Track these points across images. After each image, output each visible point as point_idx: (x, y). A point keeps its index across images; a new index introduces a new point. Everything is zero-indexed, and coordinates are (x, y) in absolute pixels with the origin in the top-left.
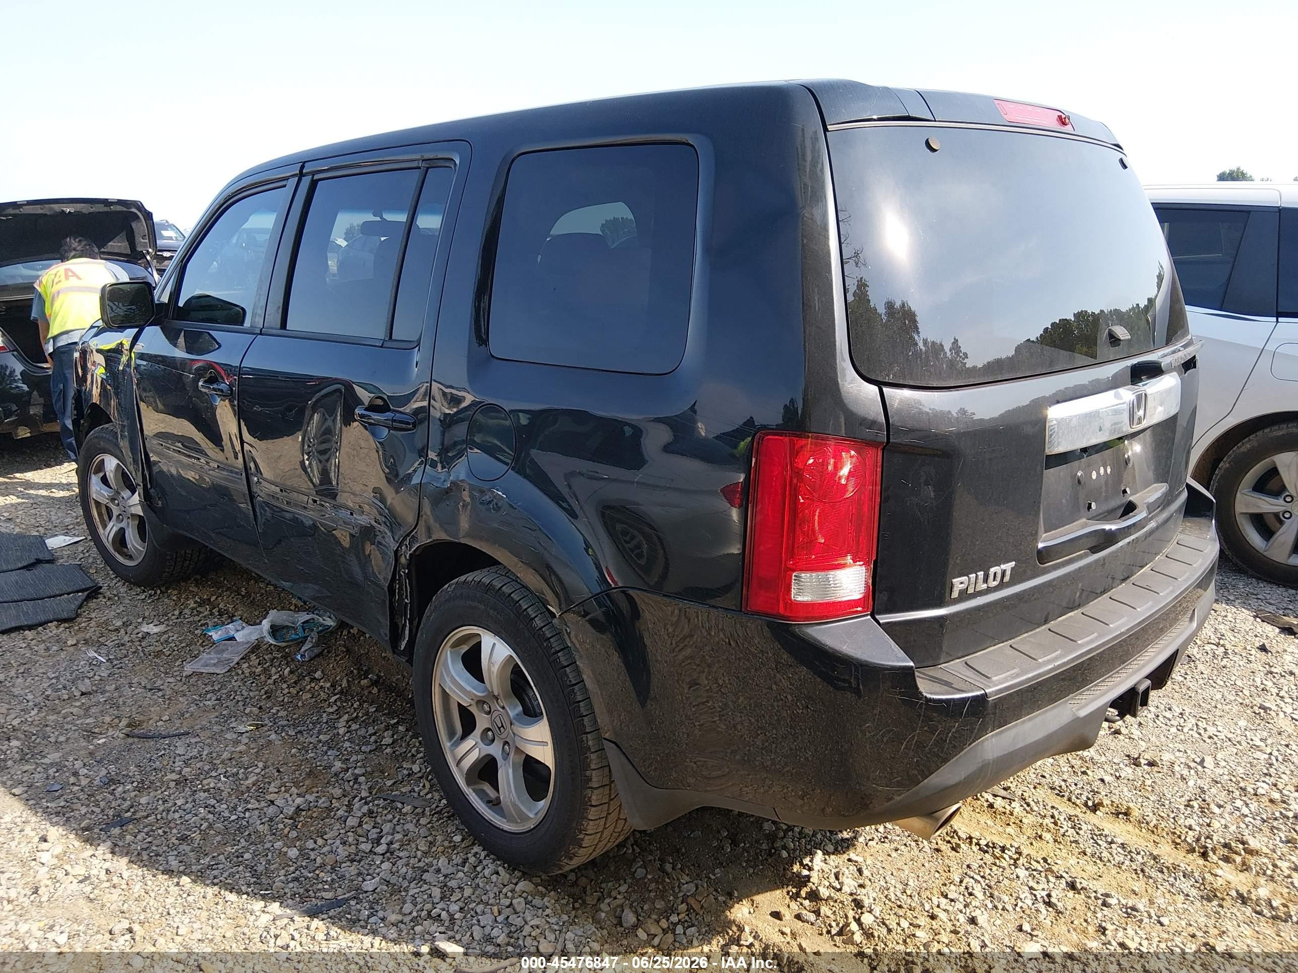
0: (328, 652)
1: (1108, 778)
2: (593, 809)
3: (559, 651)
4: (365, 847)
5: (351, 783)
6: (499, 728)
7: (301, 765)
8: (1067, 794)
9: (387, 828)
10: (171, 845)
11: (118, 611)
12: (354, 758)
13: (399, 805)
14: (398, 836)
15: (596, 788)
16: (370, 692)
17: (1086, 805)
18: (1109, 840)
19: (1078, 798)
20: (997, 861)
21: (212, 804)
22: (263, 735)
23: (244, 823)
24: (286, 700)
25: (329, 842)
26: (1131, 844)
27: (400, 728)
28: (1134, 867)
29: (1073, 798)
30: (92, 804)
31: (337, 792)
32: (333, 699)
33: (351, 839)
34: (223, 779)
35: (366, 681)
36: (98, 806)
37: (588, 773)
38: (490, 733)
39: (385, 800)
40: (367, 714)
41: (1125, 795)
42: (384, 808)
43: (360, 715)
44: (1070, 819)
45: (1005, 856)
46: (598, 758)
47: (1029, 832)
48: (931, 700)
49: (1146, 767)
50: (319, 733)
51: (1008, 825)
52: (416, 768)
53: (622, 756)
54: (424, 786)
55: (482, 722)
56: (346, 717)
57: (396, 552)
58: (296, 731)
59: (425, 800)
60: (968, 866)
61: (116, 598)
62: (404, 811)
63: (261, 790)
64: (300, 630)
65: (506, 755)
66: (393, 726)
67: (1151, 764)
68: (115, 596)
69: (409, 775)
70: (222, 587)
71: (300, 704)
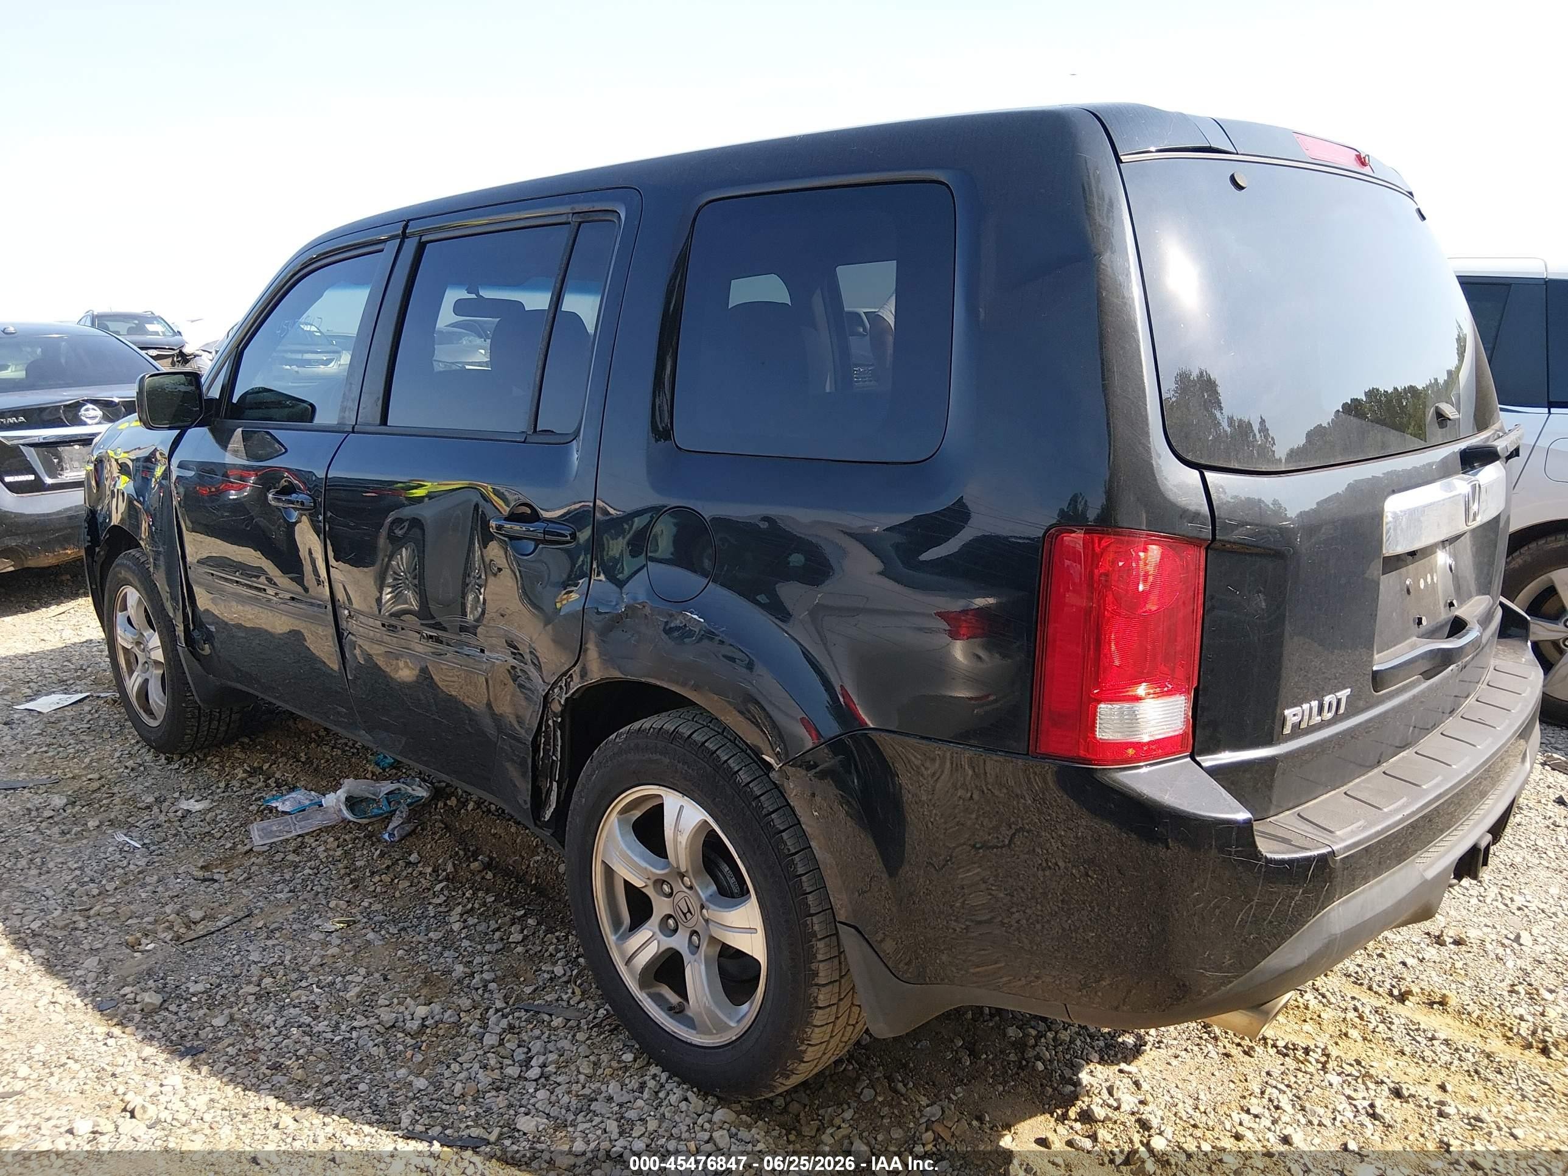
0: (422, 829)
1: (1410, 961)
2: (820, 1012)
3: (773, 812)
4: (513, 1071)
5: (480, 991)
6: (685, 915)
7: (413, 971)
8: (1366, 982)
9: (536, 1046)
10: (261, 1077)
11: (146, 784)
12: (478, 960)
13: (546, 1018)
14: (552, 1057)
15: (824, 985)
16: (483, 878)
17: (1391, 994)
18: (1430, 1035)
19: (1380, 986)
20: (1302, 1066)
21: (307, 1022)
22: (358, 934)
23: (352, 1046)
24: (378, 889)
25: (466, 1066)
26: (1456, 1039)
27: (530, 921)
28: (1466, 1068)
29: (1375, 987)
30: (149, 1027)
31: (466, 1003)
32: (438, 887)
33: (492, 1062)
34: (316, 990)
35: (476, 864)
36: (157, 1028)
37: (814, 966)
38: (671, 922)
39: (527, 1011)
40: (484, 904)
41: (1434, 981)
42: (529, 1022)
43: (476, 906)
44: (1376, 1012)
45: (1310, 1059)
46: (826, 946)
47: (1331, 1030)
48: (1271, 861)
49: (1452, 947)
50: (428, 930)
51: (1305, 1021)
52: (559, 970)
53: (865, 943)
54: (573, 993)
55: (661, 907)
56: (459, 909)
57: (546, 697)
58: (398, 928)
59: (579, 1010)
60: (1268, 1074)
61: (142, 768)
62: (554, 1024)
63: (367, 1004)
64: (384, 804)
65: (694, 949)
66: (519, 918)
67: (1458, 942)
68: (140, 765)
69: (551, 979)
70: (276, 752)
71: (397, 894)
